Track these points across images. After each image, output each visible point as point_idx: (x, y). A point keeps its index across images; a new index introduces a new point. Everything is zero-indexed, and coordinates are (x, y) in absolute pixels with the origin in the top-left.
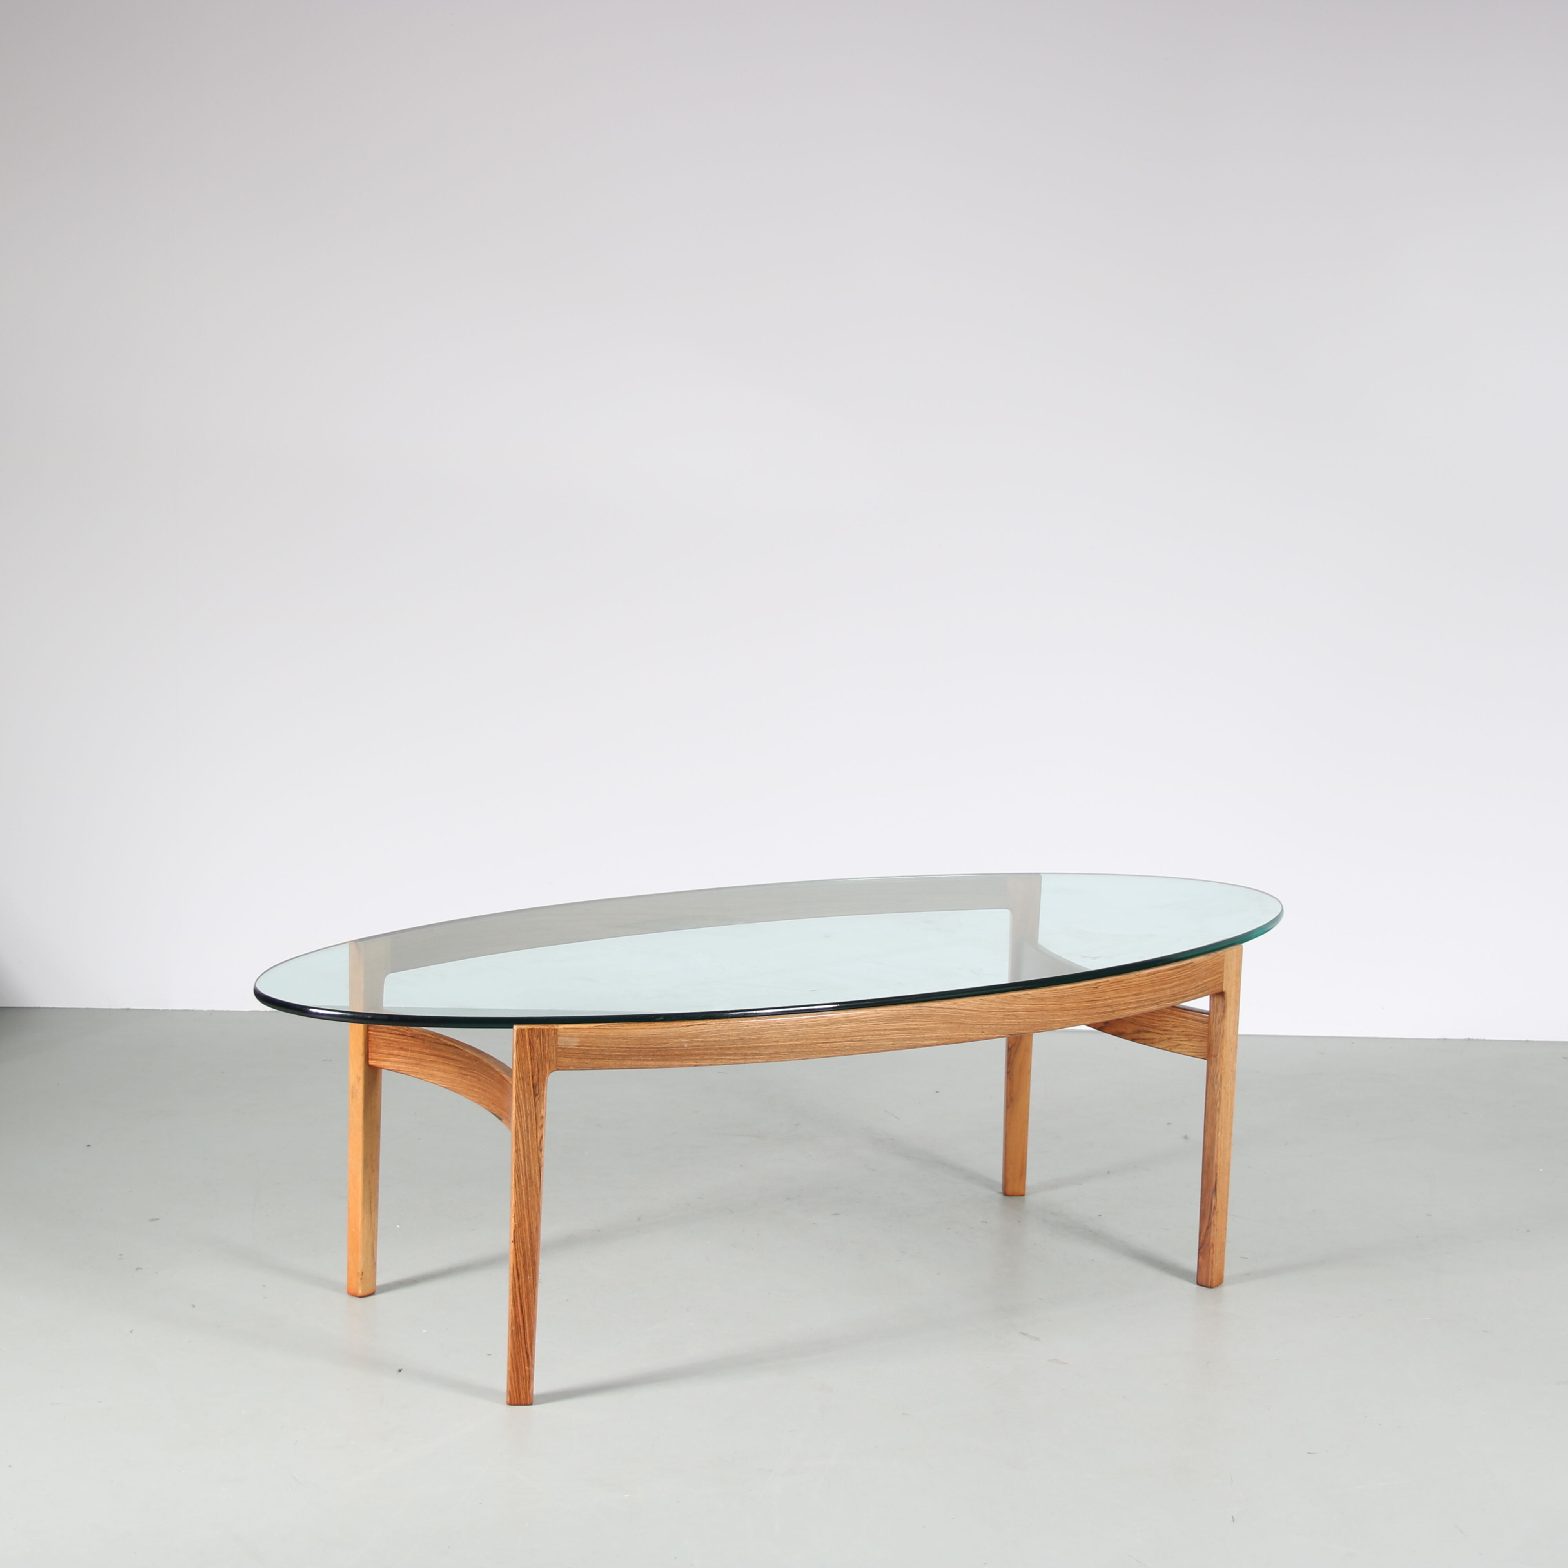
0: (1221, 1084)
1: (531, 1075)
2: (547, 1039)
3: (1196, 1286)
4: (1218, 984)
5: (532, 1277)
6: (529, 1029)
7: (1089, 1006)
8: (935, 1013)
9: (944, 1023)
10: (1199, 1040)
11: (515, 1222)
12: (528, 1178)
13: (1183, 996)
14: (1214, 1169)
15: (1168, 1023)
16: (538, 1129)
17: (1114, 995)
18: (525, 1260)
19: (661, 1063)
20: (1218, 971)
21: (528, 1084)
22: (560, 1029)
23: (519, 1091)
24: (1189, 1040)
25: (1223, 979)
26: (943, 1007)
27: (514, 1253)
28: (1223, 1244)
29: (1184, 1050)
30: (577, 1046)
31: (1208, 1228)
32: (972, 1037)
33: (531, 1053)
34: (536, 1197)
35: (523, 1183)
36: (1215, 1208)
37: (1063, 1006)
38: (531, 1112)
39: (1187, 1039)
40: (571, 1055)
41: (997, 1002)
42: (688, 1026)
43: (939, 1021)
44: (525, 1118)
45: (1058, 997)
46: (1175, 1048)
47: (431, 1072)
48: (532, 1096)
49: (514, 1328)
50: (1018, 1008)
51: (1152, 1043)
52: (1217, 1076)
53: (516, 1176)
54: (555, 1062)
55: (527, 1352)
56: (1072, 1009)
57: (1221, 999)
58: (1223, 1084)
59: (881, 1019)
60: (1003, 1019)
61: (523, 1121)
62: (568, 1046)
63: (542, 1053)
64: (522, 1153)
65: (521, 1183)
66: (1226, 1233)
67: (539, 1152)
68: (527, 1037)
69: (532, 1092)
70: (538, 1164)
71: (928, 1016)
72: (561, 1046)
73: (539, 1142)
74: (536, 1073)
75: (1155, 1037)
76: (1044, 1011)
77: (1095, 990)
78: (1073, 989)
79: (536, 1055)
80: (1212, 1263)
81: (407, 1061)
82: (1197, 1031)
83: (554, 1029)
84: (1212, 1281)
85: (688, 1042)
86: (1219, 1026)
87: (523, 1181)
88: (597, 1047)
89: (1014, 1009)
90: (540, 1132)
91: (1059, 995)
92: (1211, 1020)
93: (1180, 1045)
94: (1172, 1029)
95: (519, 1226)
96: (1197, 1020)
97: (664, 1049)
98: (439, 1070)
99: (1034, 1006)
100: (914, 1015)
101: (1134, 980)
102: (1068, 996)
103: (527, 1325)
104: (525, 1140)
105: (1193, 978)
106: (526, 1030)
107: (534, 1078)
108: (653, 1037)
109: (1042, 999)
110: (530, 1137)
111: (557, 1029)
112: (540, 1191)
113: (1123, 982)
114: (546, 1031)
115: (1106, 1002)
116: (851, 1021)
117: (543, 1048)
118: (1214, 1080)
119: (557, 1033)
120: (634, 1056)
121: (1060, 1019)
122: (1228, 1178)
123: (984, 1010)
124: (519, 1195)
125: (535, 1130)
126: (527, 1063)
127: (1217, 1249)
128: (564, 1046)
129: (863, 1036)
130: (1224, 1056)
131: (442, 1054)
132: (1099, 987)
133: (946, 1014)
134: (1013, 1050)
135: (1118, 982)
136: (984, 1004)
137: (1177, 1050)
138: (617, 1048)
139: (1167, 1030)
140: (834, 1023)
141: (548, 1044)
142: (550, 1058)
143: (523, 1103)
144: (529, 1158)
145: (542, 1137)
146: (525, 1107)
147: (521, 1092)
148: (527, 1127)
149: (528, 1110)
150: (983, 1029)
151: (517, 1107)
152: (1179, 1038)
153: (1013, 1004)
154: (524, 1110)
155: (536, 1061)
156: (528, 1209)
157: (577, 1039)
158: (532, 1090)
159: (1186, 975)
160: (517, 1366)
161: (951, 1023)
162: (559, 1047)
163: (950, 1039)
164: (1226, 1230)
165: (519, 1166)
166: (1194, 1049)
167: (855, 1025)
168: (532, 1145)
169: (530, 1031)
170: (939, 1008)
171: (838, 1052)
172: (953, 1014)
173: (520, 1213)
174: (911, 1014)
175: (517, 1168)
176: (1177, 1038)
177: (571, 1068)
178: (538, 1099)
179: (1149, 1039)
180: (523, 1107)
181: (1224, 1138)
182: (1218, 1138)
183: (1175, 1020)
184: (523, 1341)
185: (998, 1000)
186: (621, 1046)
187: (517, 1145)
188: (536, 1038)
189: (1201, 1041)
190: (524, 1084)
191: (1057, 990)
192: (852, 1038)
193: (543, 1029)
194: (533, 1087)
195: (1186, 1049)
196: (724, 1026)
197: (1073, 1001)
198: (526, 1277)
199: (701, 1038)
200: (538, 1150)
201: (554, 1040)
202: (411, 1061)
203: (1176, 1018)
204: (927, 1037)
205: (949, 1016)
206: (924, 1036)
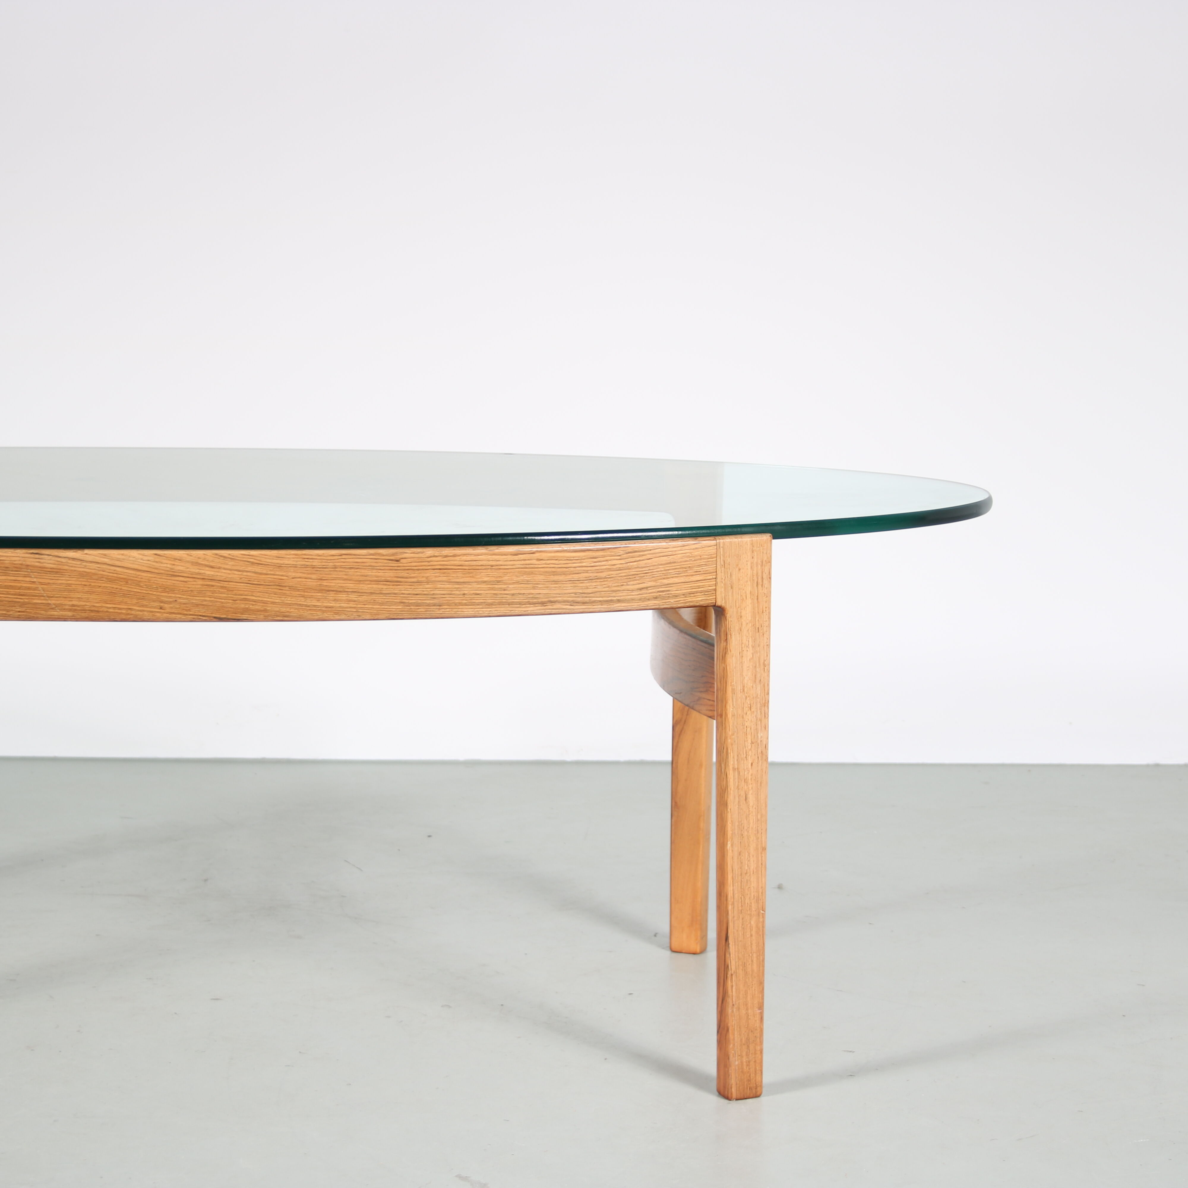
0: (728, 761)
3: (717, 1095)
8: (66, 567)
13: (610, 598)
14: (725, 902)
25: (721, 585)
26: (82, 558)
32: (139, 613)
36: (728, 966)
37: (325, 583)
41: (188, 562)
43: (77, 581)
45: (313, 567)
50: (230, 576)
58: (732, 761)
76: (285, 586)
77: (395, 564)
78: (344, 557)
80: (729, 1059)
84: (735, 1090)
89: (220, 576)
91: (314, 564)
100: (28, 566)
102: (335, 567)
109: (280, 567)
115: (422, 587)
121: (320, 604)
123: (161, 572)
127: (736, 1036)
132: (403, 561)
133: (87, 570)
135: (447, 556)
136: (162, 563)
137: (701, 708)
150: (161, 602)
153: (220, 568)
161: (100, 586)
163: (98, 612)
170: (74, 559)
172: (101, 573)
181: (737, 853)
182: (727, 850)
185: (189, 559)
191: (312, 555)
197: (345, 577)
204: (54, 604)
205: (95, 574)
206: (50, 602)
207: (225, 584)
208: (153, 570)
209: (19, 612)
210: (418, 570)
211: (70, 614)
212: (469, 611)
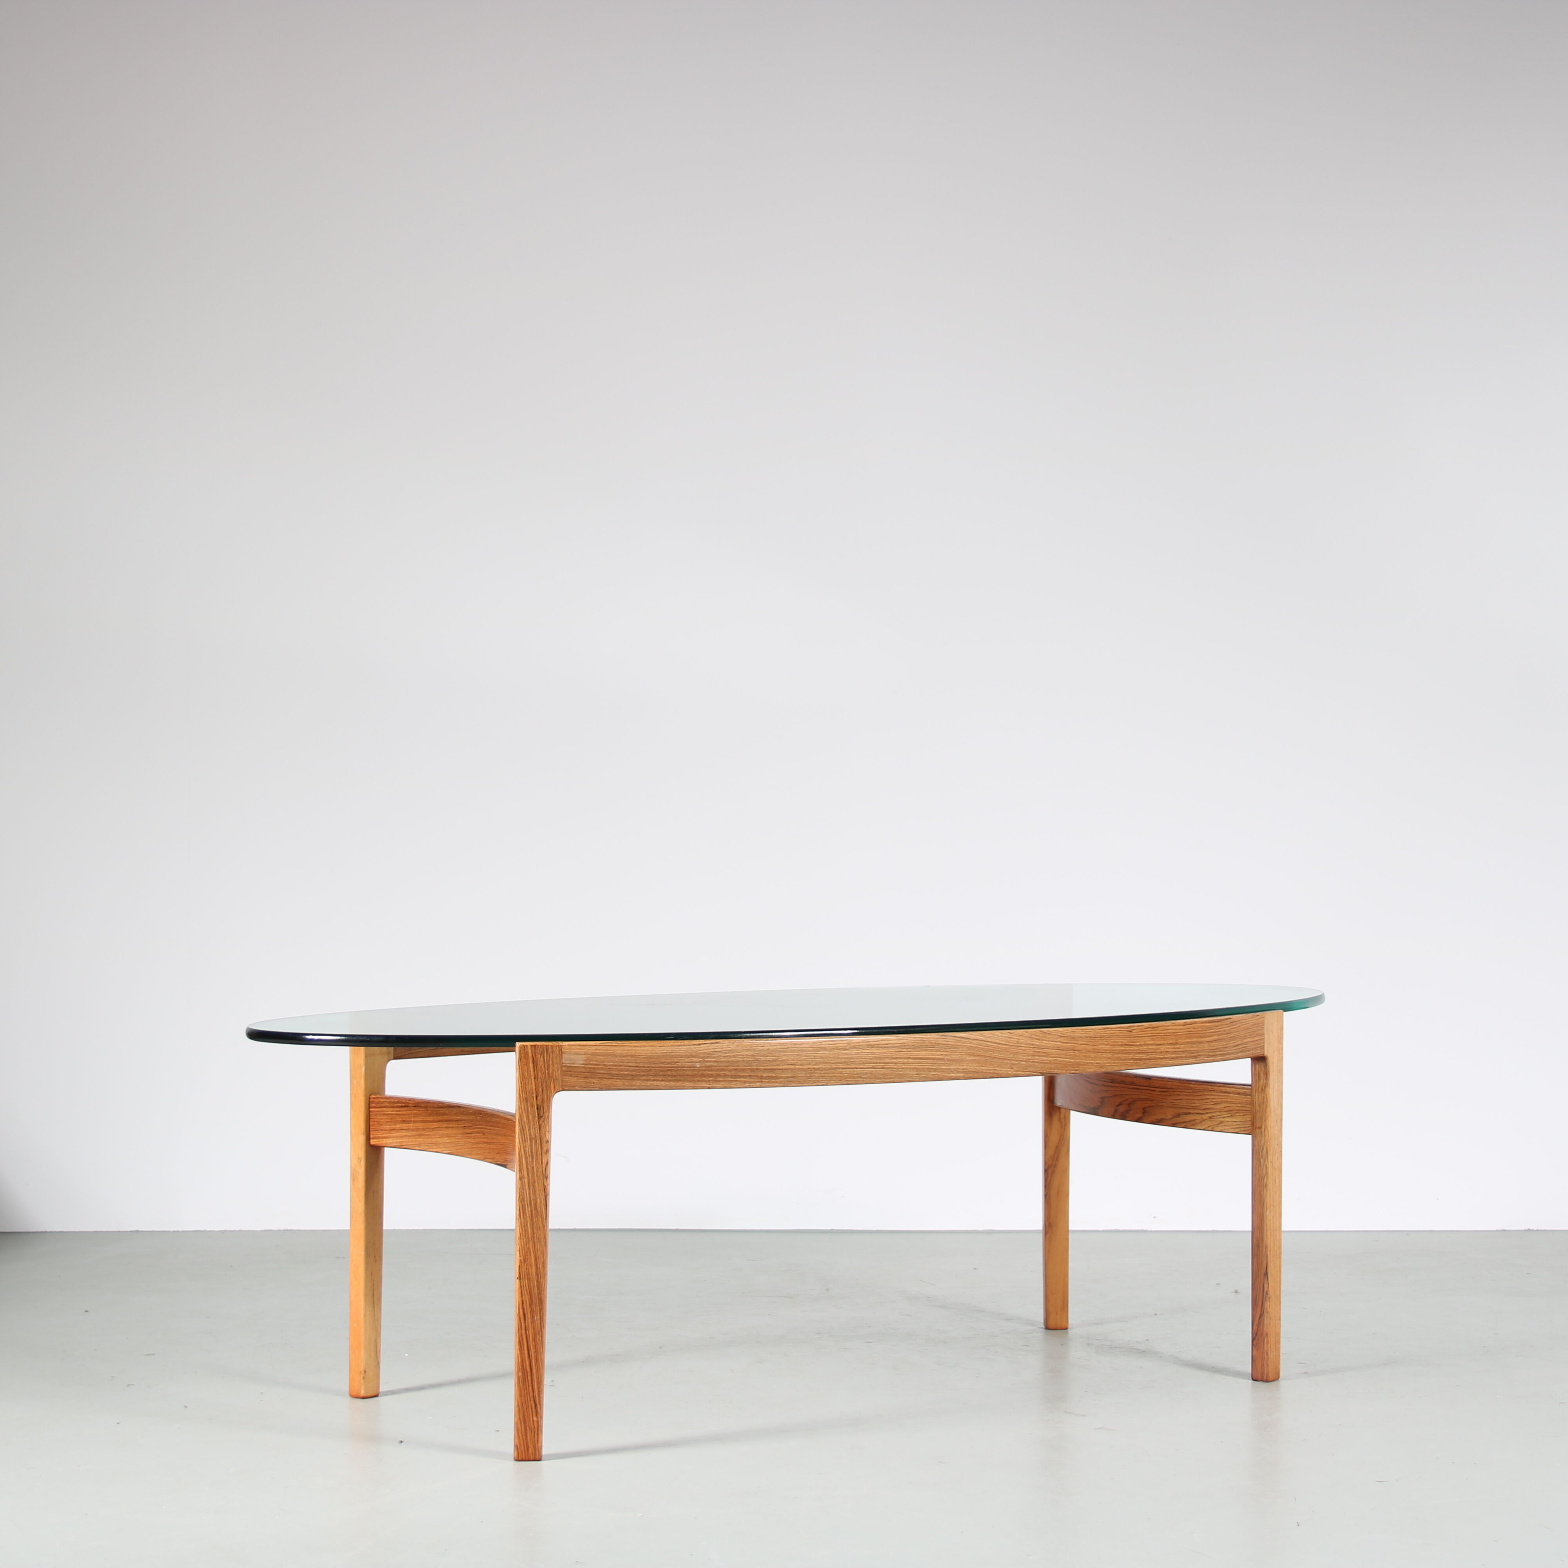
0: (1268, 1157)
1: (534, 1095)
2: (551, 1057)
3: (1251, 1381)
4: (1259, 1047)
5: (539, 1317)
6: (531, 1045)
7: (1123, 1050)
8: (960, 1044)
9: (970, 1055)
10: (1242, 1114)
11: (520, 1256)
12: (533, 1208)
13: (1222, 1053)
14: (1264, 1250)
15: (1209, 1101)
16: (543, 1154)
17: (1149, 1041)
18: (531, 1298)
19: (672, 1084)
20: (1257, 1032)
21: (532, 1106)
22: (565, 1045)
23: (522, 1113)
24: (1232, 1116)
25: (1264, 1043)
26: (969, 1037)
27: (520, 1291)
28: (1278, 1335)
29: (1227, 1128)
30: (583, 1064)
31: (1261, 1315)
32: (1000, 1072)
33: (534, 1072)
34: (542, 1228)
35: (528, 1214)
36: (1267, 1293)
37: (1096, 1047)
38: (535, 1136)
39: (1229, 1115)
40: (576, 1073)
41: (1026, 1037)
42: (700, 1044)
43: (966, 1053)
44: (529, 1142)
45: (1090, 1037)
46: (1217, 1126)
47: (434, 1140)
48: (537, 1118)
49: (520, 1374)
50: (1048, 1045)
51: (1193, 1125)
52: (1263, 1149)
53: (521, 1206)
54: (560, 1082)
55: (535, 1401)
56: (1105, 1051)
57: (1262, 1065)
58: (1270, 1157)
59: (903, 1046)
60: (1033, 1055)
61: (527, 1146)
62: (573, 1064)
63: (547, 1072)
64: (526, 1180)
65: (526, 1213)
66: (1280, 1323)
67: (545, 1179)
68: (530, 1055)
69: (536, 1114)
70: (544, 1193)
71: (955, 1046)
72: (566, 1064)
73: (544, 1169)
74: (540, 1094)
75: (1196, 1118)
77: (1129, 1034)
78: (1106, 1030)
79: (540, 1074)
80: (1267, 1354)
81: (410, 1133)
82: (1239, 1105)
83: (559, 1046)
84: (1268, 1375)
85: (700, 1062)
86: (1263, 1095)
87: (529, 1211)
88: (604, 1065)
89: (1044, 1045)
90: (545, 1157)
91: (1091, 1035)
92: (1254, 1089)
93: (1221, 1122)
94: (1213, 1106)
95: (525, 1261)
96: (1239, 1093)
97: (675, 1069)
98: (442, 1136)
99: (1065, 1044)
100: (939, 1044)
101: (1170, 1027)
102: (1101, 1037)
103: (534, 1371)
104: (529, 1167)
105: (1232, 1035)
106: (529, 1047)
107: (538, 1099)
108: (663, 1056)
109: (1073, 1038)
110: (534, 1163)
111: (561, 1045)
112: (546, 1222)
113: (1158, 1029)
114: (550, 1047)
115: (1141, 1048)
116: (872, 1046)
117: (548, 1066)
118: (1259, 1154)
119: (561, 1050)
120: (644, 1075)
121: (1093, 1061)
122: (1280, 1263)
123: (1012, 1044)
124: (524, 1226)
125: (540, 1156)
126: (530, 1082)
127: (1272, 1339)
128: (569, 1064)
129: (885, 1063)
130: (1269, 1127)
131: (445, 1117)
132: (1134, 1031)
133: (973, 1045)
134: (1050, 1171)
135: (1153, 1028)
136: (1012, 1038)
137: (1220, 1128)
138: (625, 1066)
139: (1208, 1109)
140: (854, 1047)
141: (553, 1062)
142: (554, 1077)
143: (527, 1126)
144: (534, 1186)
145: (547, 1163)
146: (530, 1130)
147: (524, 1114)
148: (532, 1152)
149: (532, 1134)
150: (1012, 1064)
151: (520, 1130)
152: (1222, 1115)
153: (1043, 1040)
154: (528, 1133)
155: (539, 1080)
156: (534, 1242)
157: (583, 1056)
158: (536, 1111)
159: (1225, 1031)
160: (524, 1416)
161: (978, 1056)
162: (565, 1065)
163: (977, 1072)
164: (1280, 1320)
165: (524, 1195)
166: (1237, 1125)
167: (876, 1051)
168: (537, 1172)
169: (533, 1049)
170: (965, 1038)
171: (859, 1079)
172: (980, 1046)
173: (525, 1246)
174: (935, 1043)
175: (521, 1196)
176: (1219, 1115)
177: (577, 1088)
178: (543, 1122)
179: (1190, 1121)
180: (527, 1129)
181: (1273, 1217)
182: (1267, 1215)
183: (1216, 1097)
184: (531, 1388)
185: (1026, 1035)
186: (630, 1064)
187: (521, 1172)
188: (539, 1056)
189: (1244, 1115)
190: (527, 1105)
191: (1089, 1030)
192: (874, 1065)
193: (546, 1046)
194: (537, 1108)
195: (1229, 1126)
196: (738, 1045)
197: (1106, 1043)
198: (533, 1317)
199: (714, 1058)
200: (543, 1177)
201: (558, 1058)
202: (413, 1133)
203: (1216, 1094)
204: (953, 1069)
205: (976, 1047)
206: (950, 1067)
207: (1045, 1050)
208: (1007, 1043)
209: (933, 1075)
210: (1140, 1037)
211: (962, 1075)
212: (1163, 1062)
